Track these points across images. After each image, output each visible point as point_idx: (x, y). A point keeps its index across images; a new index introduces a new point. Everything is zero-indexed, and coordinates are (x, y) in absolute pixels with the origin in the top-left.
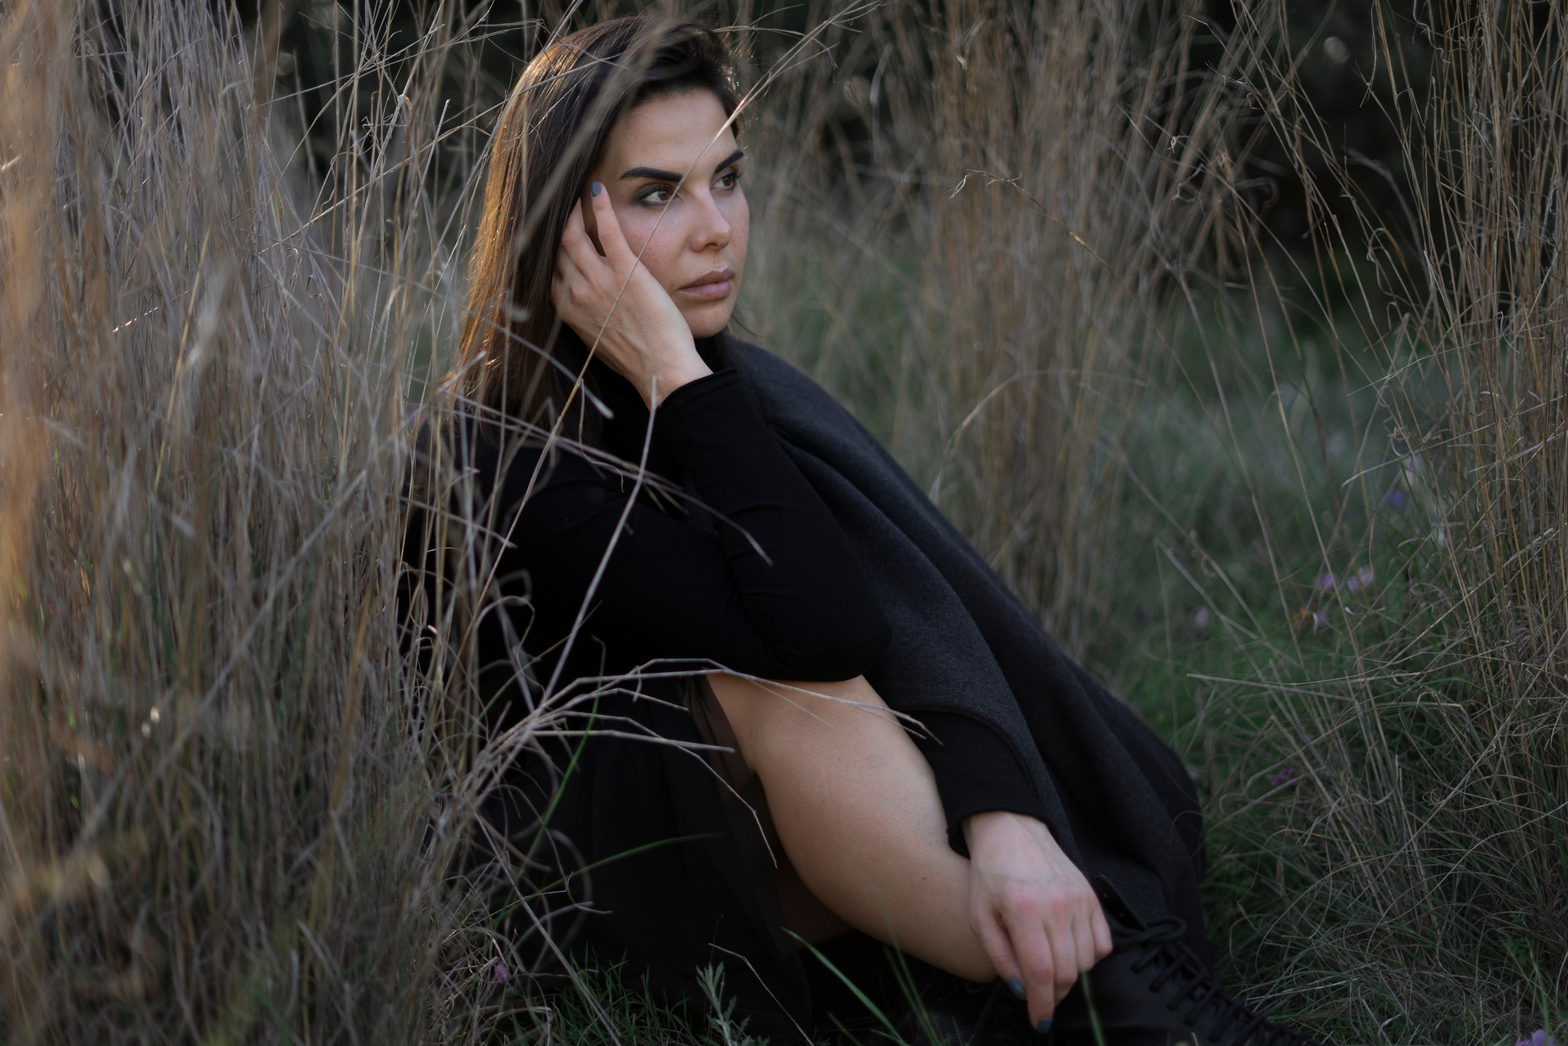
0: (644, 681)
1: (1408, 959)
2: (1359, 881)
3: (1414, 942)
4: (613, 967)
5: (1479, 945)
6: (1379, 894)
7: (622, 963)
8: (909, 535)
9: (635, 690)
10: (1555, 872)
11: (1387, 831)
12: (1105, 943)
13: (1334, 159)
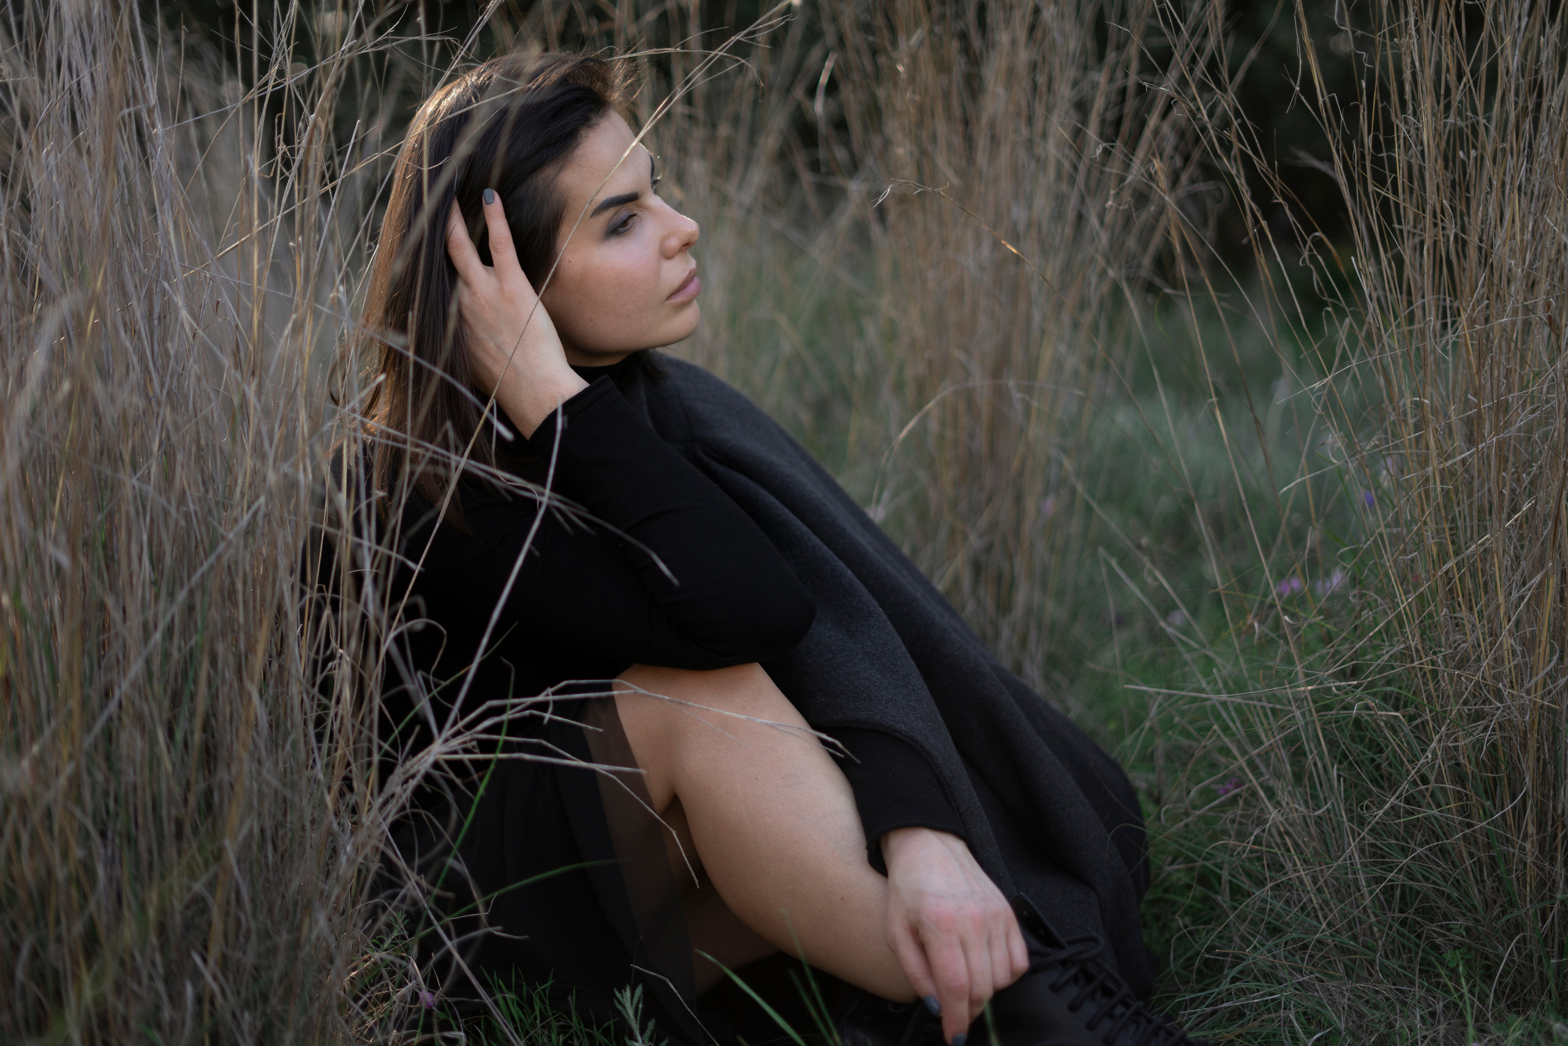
0: (555, 702)
1: (1349, 972)
2: (1301, 892)
3: (1355, 953)
4: (540, 989)
5: (1420, 956)
6: (1320, 906)
7: (550, 983)
8: (836, 553)
9: (546, 712)
10: (1494, 881)
11: (1328, 841)
12: (1021, 960)
13: (1265, 164)
